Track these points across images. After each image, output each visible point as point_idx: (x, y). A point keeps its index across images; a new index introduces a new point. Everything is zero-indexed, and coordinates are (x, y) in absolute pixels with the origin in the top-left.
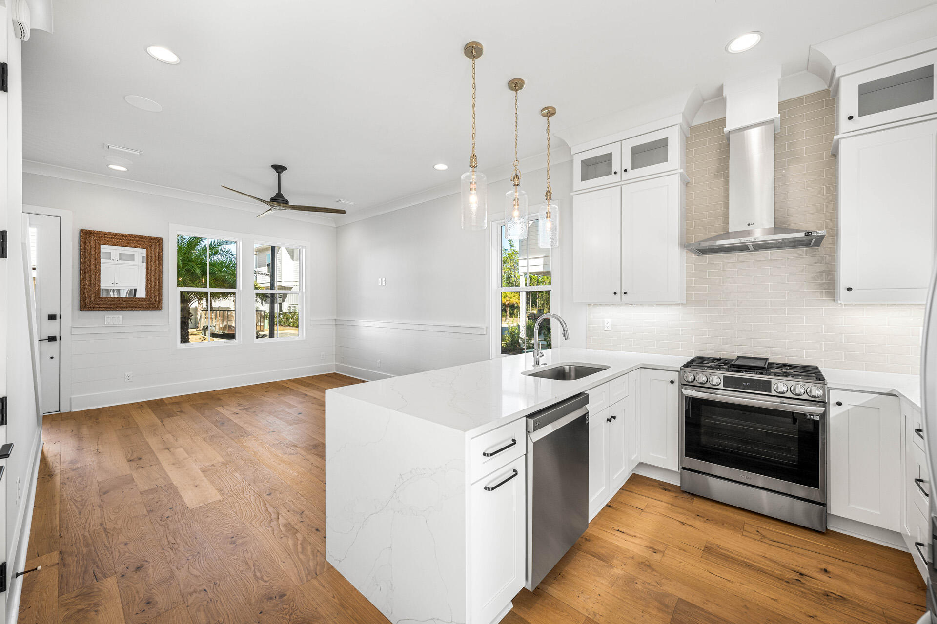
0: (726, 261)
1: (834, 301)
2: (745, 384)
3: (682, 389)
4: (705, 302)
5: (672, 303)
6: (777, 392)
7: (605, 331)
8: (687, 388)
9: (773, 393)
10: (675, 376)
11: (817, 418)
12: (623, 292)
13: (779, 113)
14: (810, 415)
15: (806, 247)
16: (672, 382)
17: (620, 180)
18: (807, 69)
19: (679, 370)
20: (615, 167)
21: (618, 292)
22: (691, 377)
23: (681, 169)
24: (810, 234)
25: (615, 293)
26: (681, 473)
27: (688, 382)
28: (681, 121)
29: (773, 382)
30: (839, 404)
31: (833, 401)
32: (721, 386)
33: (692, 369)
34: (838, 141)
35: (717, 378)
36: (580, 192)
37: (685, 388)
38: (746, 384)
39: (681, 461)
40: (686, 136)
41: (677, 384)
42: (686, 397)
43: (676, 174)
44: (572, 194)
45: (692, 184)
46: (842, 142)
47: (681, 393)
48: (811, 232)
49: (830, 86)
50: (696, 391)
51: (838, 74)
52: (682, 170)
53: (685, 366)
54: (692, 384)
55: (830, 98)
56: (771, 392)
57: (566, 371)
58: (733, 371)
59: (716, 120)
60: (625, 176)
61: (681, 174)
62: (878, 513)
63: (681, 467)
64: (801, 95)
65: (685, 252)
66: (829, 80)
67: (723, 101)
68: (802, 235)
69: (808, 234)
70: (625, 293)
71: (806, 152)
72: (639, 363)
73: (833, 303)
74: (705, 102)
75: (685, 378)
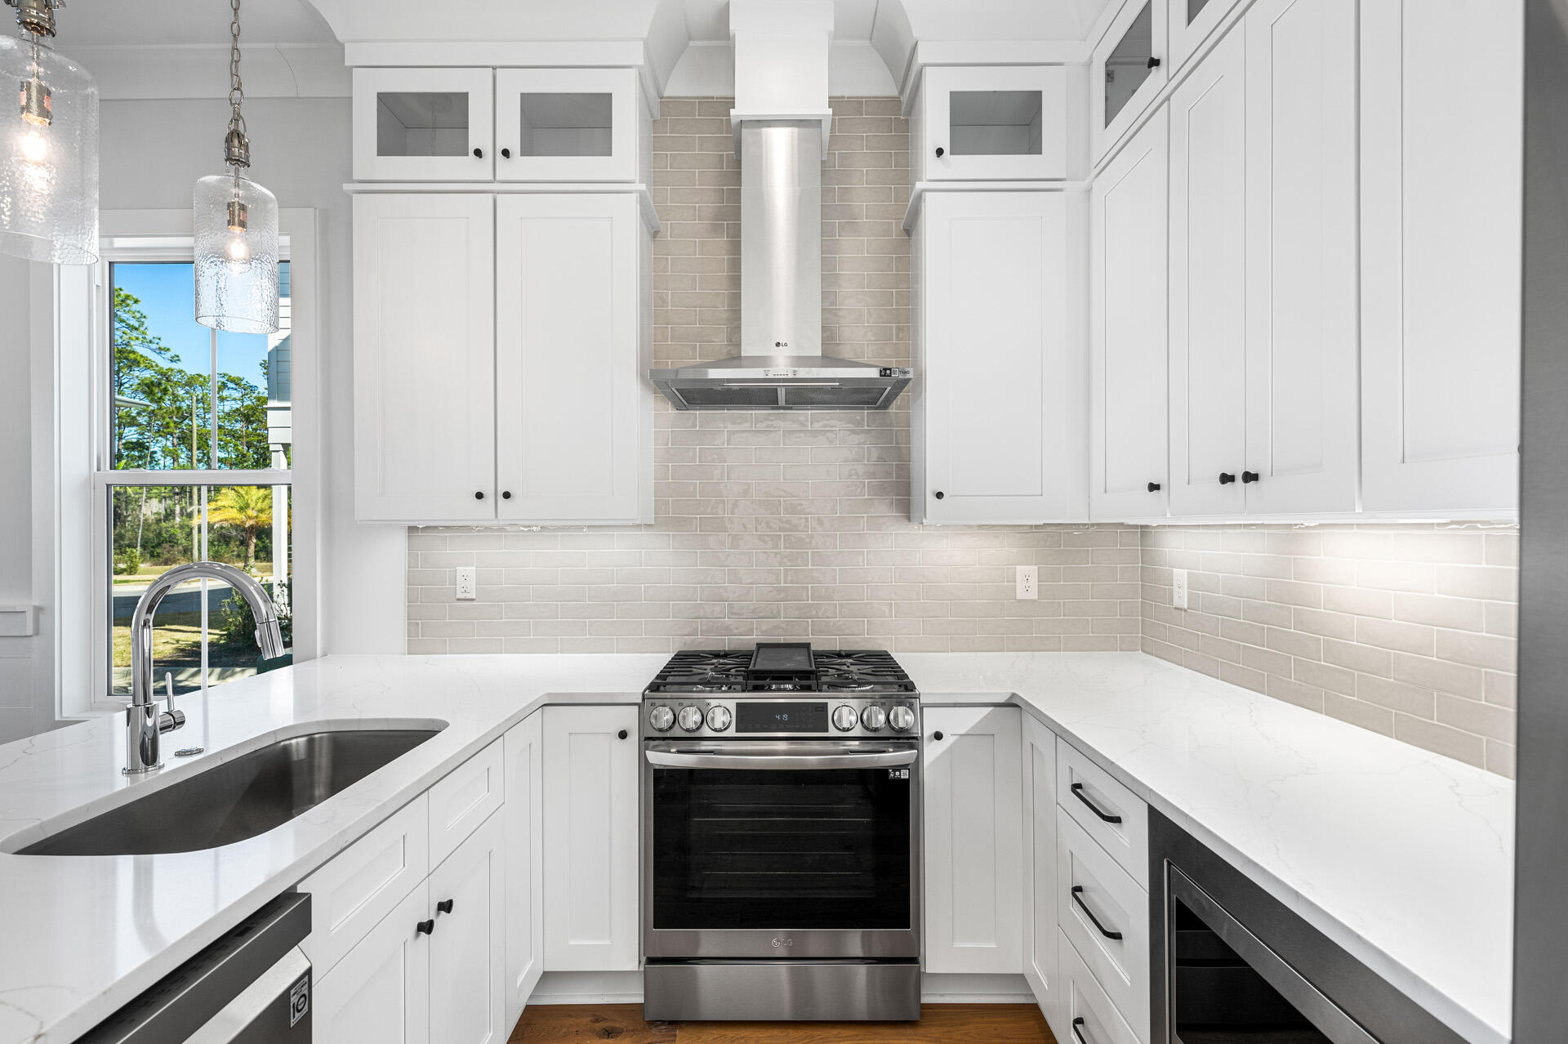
0: (731, 427)
1: (909, 519)
2: (778, 717)
3: (648, 753)
4: (695, 520)
5: (626, 523)
6: (839, 729)
7: (459, 600)
8: (657, 746)
9: (833, 732)
10: (629, 718)
11: (904, 774)
12: (501, 491)
13: (829, 107)
14: (894, 771)
15: (868, 408)
16: (623, 735)
17: (490, 178)
18: (871, 40)
19: (640, 701)
20: (478, 136)
21: (488, 492)
22: (667, 717)
23: (641, 182)
24: (888, 372)
25: (479, 496)
26: (645, 972)
27: (661, 730)
28: (641, 62)
29: (832, 705)
30: (938, 736)
31: (928, 732)
32: (731, 732)
33: (668, 695)
34: (919, 198)
35: (723, 708)
36: (375, 187)
37: (654, 749)
38: (781, 717)
39: (645, 940)
40: (652, 116)
41: (633, 738)
42: (655, 770)
43: (630, 192)
44: (347, 187)
45: (666, 236)
46: (928, 196)
47: (643, 761)
48: (890, 369)
49: (901, 92)
50: (679, 752)
51: (921, 58)
52: (643, 187)
53: (654, 687)
54: (668, 735)
55: (902, 118)
56: (827, 731)
57: (295, 758)
58: (757, 689)
59: (713, 98)
60: (505, 168)
61: (641, 197)
62: (993, 946)
63: (644, 959)
64: (860, 95)
65: (650, 399)
66: (901, 81)
67: (728, 53)
68: (874, 373)
69: (885, 372)
70: (507, 495)
71: (866, 215)
72: (538, 694)
73: (906, 522)
74: (691, 43)
75: (653, 721)
